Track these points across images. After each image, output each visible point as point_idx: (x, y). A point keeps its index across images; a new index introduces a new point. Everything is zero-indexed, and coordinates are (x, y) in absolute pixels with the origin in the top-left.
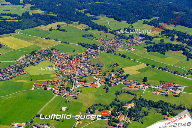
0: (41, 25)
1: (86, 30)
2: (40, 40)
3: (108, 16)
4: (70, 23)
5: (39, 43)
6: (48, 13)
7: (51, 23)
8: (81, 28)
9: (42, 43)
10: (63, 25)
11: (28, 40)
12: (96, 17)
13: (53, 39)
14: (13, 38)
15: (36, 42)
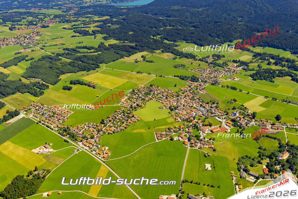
0: (124, 57)
1: (174, 59)
2: (131, 74)
3: (188, 41)
4: (153, 52)
5: (132, 78)
6: (124, 42)
7: (133, 54)
8: (167, 57)
9: (136, 79)
10: (147, 55)
11: (119, 76)
12: (176, 43)
13: (145, 73)
14: (101, 75)
15: (129, 78)
